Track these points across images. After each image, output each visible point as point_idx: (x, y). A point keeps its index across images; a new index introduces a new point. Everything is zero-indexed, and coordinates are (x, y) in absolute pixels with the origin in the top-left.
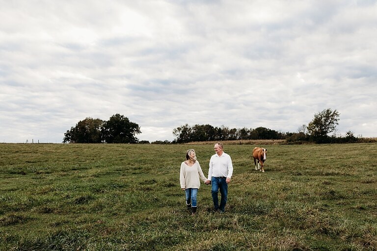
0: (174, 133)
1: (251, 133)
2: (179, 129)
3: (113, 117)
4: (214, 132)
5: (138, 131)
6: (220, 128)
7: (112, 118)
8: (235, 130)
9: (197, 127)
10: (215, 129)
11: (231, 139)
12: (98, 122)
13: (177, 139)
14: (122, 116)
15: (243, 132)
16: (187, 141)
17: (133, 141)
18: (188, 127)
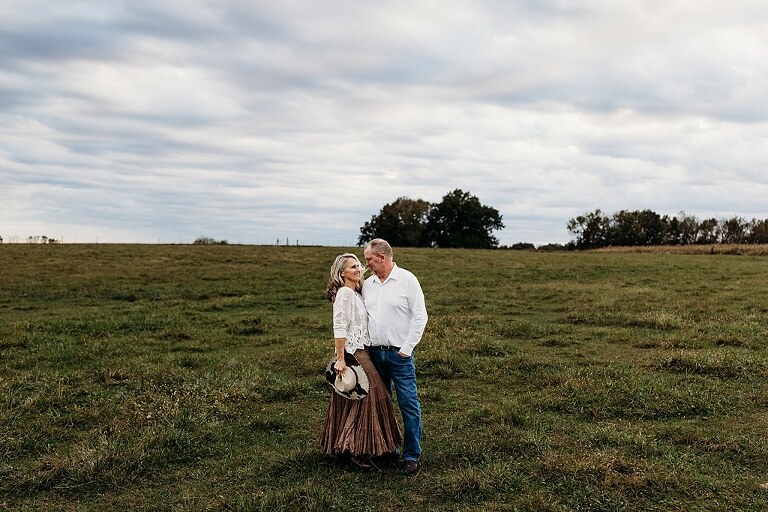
0: (569, 227)
1: (754, 229)
2: (581, 220)
3: (448, 196)
4: (660, 226)
5: (498, 224)
6: (675, 219)
7: (447, 198)
8: (714, 222)
9: (623, 217)
10: (664, 220)
11: (702, 241)
12: (420, 205)
13: (576, 240)
14: (467, 195)
15: (733, 226)
16: (600, 244)
17: (488, 243)
18: (601, 215)
